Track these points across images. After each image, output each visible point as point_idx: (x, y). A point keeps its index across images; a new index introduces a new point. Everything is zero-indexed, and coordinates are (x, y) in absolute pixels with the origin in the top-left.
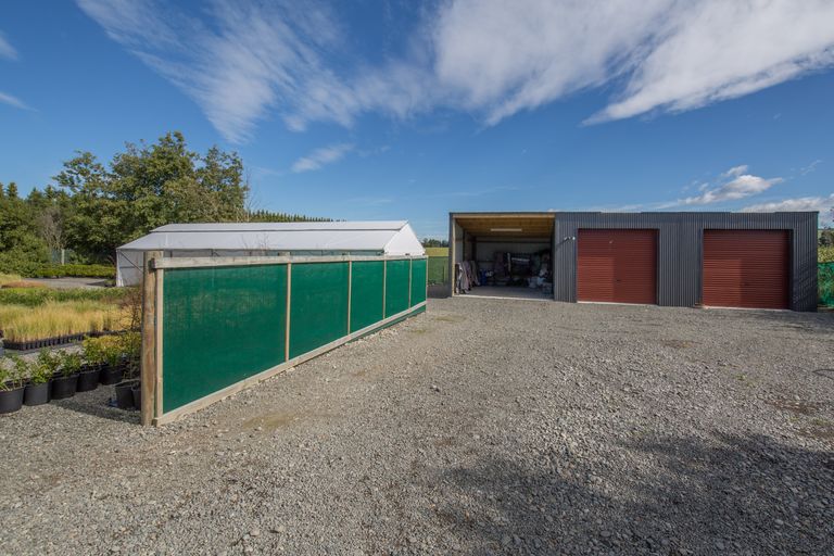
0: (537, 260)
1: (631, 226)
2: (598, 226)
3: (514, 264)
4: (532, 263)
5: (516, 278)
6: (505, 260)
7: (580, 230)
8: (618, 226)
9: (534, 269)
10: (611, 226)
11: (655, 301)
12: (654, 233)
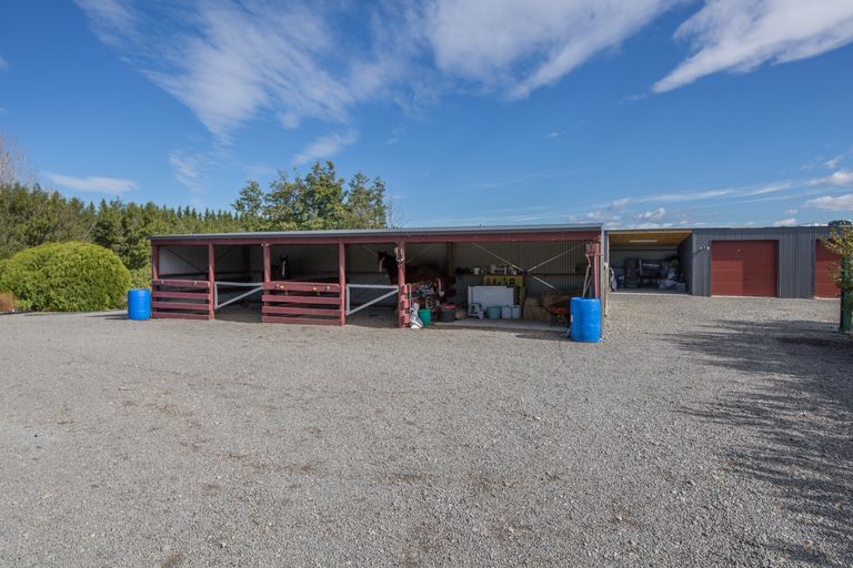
0: (665, 265)
1: (757, 237)
2: (728, 238)
3: (645, 269)
4: (661, 268)
5: (646, 281)
6: (637, 266)
7: (713, 242)
8: (745, 238)
9: (663, 273)
10: (739, 238)
11: (776, 294)
12: (776, 243)
